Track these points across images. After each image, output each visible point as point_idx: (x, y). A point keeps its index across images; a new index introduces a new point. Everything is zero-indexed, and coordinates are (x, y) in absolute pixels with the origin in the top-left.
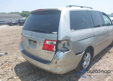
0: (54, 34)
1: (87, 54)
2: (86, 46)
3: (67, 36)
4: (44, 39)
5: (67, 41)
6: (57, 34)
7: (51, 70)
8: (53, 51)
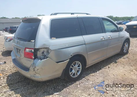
0: (32, 42)
1: (76, 63)
2: (72, 54)
3: (44, 44)
4: (24, 48)
5: (46, 49)
6: (35, 42)
7: (31, 77)
8: (32, 58)
